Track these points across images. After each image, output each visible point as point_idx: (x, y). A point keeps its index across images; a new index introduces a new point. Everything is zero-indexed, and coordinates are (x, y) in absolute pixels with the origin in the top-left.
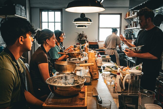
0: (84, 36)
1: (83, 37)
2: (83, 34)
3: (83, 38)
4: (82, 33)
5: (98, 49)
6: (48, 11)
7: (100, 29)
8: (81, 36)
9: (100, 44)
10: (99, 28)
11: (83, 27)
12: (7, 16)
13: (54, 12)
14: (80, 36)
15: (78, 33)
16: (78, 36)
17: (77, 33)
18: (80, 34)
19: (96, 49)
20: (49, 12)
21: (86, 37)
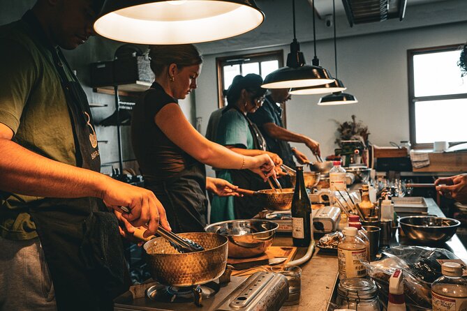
0: (356, 130)
1: (354, 133)
2: (354, 124)
3: (355, 136)
4: (350, 120)
5: (410, 174)
6: (240, 63)
7: (418, 105)
8: (348, 132)
9: (417, 154)
10: (412, 99)
11: (343, 100)
12: (120, 87)
13: (257, 64)
14: (345, 131)
15: (338, 123)
16: (339, 130)
17: (335, 121)
18: (346, 124)
19: (403, 174)
20: (243, 65)
21: (364, 133)
